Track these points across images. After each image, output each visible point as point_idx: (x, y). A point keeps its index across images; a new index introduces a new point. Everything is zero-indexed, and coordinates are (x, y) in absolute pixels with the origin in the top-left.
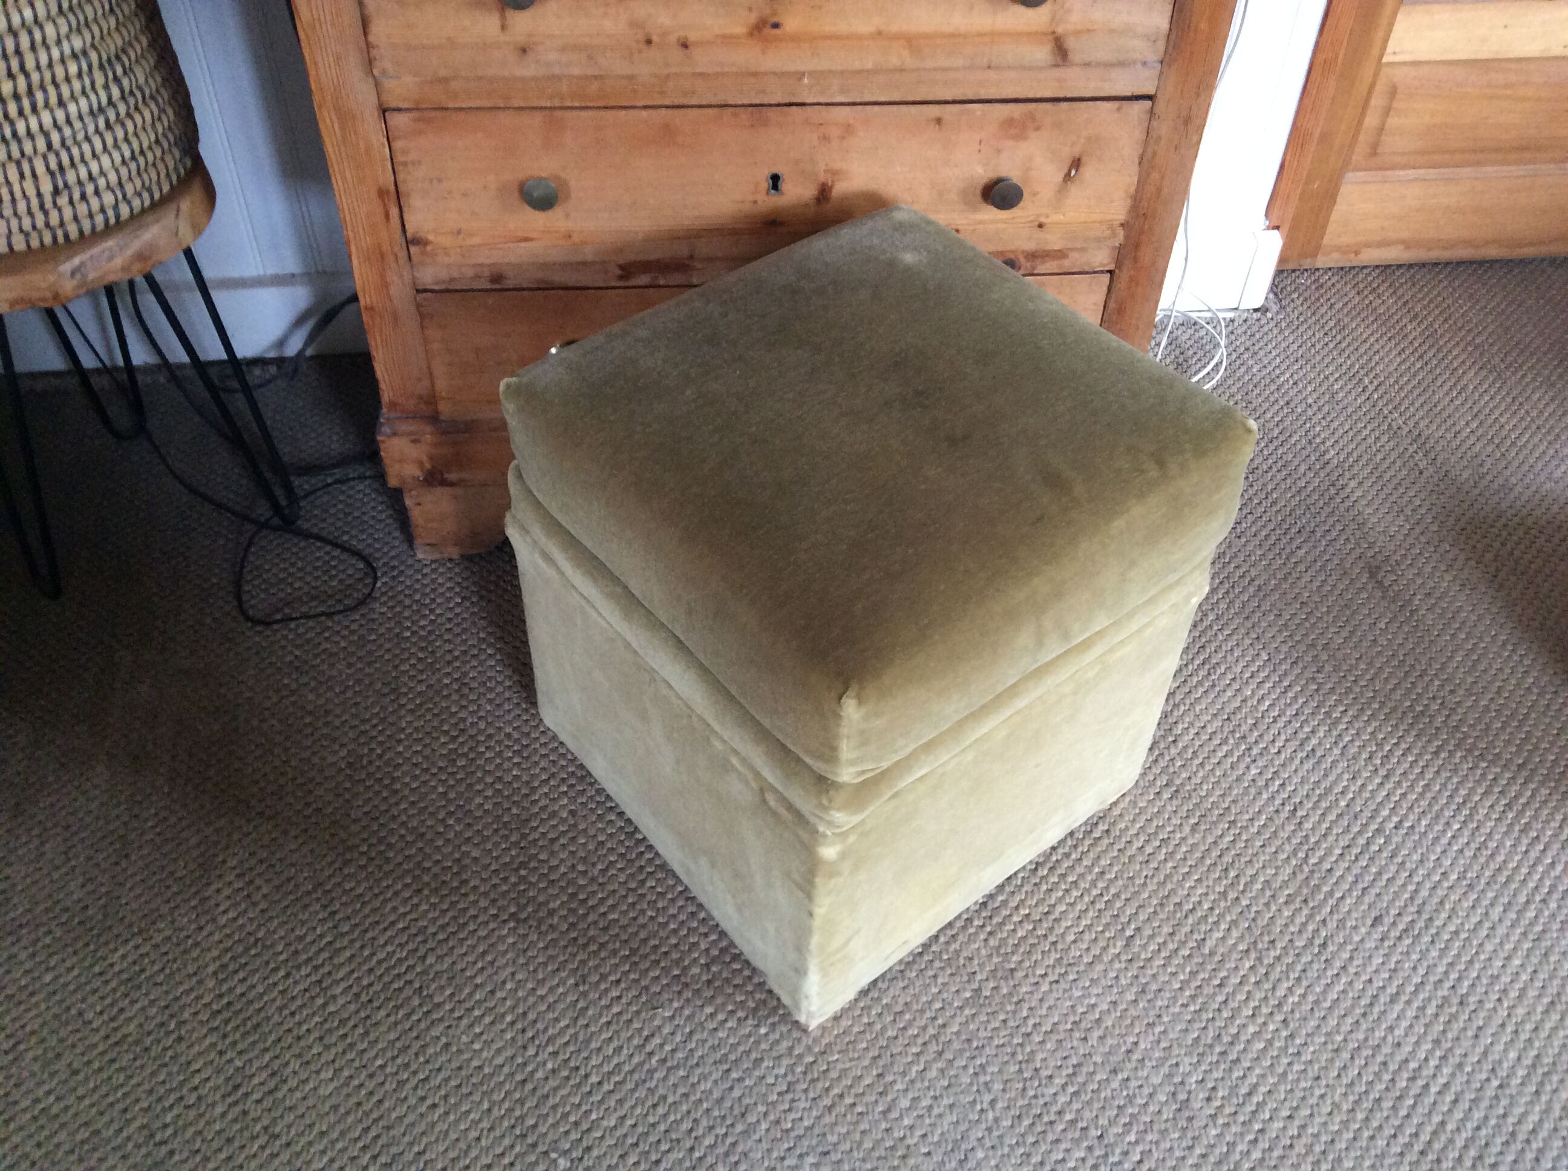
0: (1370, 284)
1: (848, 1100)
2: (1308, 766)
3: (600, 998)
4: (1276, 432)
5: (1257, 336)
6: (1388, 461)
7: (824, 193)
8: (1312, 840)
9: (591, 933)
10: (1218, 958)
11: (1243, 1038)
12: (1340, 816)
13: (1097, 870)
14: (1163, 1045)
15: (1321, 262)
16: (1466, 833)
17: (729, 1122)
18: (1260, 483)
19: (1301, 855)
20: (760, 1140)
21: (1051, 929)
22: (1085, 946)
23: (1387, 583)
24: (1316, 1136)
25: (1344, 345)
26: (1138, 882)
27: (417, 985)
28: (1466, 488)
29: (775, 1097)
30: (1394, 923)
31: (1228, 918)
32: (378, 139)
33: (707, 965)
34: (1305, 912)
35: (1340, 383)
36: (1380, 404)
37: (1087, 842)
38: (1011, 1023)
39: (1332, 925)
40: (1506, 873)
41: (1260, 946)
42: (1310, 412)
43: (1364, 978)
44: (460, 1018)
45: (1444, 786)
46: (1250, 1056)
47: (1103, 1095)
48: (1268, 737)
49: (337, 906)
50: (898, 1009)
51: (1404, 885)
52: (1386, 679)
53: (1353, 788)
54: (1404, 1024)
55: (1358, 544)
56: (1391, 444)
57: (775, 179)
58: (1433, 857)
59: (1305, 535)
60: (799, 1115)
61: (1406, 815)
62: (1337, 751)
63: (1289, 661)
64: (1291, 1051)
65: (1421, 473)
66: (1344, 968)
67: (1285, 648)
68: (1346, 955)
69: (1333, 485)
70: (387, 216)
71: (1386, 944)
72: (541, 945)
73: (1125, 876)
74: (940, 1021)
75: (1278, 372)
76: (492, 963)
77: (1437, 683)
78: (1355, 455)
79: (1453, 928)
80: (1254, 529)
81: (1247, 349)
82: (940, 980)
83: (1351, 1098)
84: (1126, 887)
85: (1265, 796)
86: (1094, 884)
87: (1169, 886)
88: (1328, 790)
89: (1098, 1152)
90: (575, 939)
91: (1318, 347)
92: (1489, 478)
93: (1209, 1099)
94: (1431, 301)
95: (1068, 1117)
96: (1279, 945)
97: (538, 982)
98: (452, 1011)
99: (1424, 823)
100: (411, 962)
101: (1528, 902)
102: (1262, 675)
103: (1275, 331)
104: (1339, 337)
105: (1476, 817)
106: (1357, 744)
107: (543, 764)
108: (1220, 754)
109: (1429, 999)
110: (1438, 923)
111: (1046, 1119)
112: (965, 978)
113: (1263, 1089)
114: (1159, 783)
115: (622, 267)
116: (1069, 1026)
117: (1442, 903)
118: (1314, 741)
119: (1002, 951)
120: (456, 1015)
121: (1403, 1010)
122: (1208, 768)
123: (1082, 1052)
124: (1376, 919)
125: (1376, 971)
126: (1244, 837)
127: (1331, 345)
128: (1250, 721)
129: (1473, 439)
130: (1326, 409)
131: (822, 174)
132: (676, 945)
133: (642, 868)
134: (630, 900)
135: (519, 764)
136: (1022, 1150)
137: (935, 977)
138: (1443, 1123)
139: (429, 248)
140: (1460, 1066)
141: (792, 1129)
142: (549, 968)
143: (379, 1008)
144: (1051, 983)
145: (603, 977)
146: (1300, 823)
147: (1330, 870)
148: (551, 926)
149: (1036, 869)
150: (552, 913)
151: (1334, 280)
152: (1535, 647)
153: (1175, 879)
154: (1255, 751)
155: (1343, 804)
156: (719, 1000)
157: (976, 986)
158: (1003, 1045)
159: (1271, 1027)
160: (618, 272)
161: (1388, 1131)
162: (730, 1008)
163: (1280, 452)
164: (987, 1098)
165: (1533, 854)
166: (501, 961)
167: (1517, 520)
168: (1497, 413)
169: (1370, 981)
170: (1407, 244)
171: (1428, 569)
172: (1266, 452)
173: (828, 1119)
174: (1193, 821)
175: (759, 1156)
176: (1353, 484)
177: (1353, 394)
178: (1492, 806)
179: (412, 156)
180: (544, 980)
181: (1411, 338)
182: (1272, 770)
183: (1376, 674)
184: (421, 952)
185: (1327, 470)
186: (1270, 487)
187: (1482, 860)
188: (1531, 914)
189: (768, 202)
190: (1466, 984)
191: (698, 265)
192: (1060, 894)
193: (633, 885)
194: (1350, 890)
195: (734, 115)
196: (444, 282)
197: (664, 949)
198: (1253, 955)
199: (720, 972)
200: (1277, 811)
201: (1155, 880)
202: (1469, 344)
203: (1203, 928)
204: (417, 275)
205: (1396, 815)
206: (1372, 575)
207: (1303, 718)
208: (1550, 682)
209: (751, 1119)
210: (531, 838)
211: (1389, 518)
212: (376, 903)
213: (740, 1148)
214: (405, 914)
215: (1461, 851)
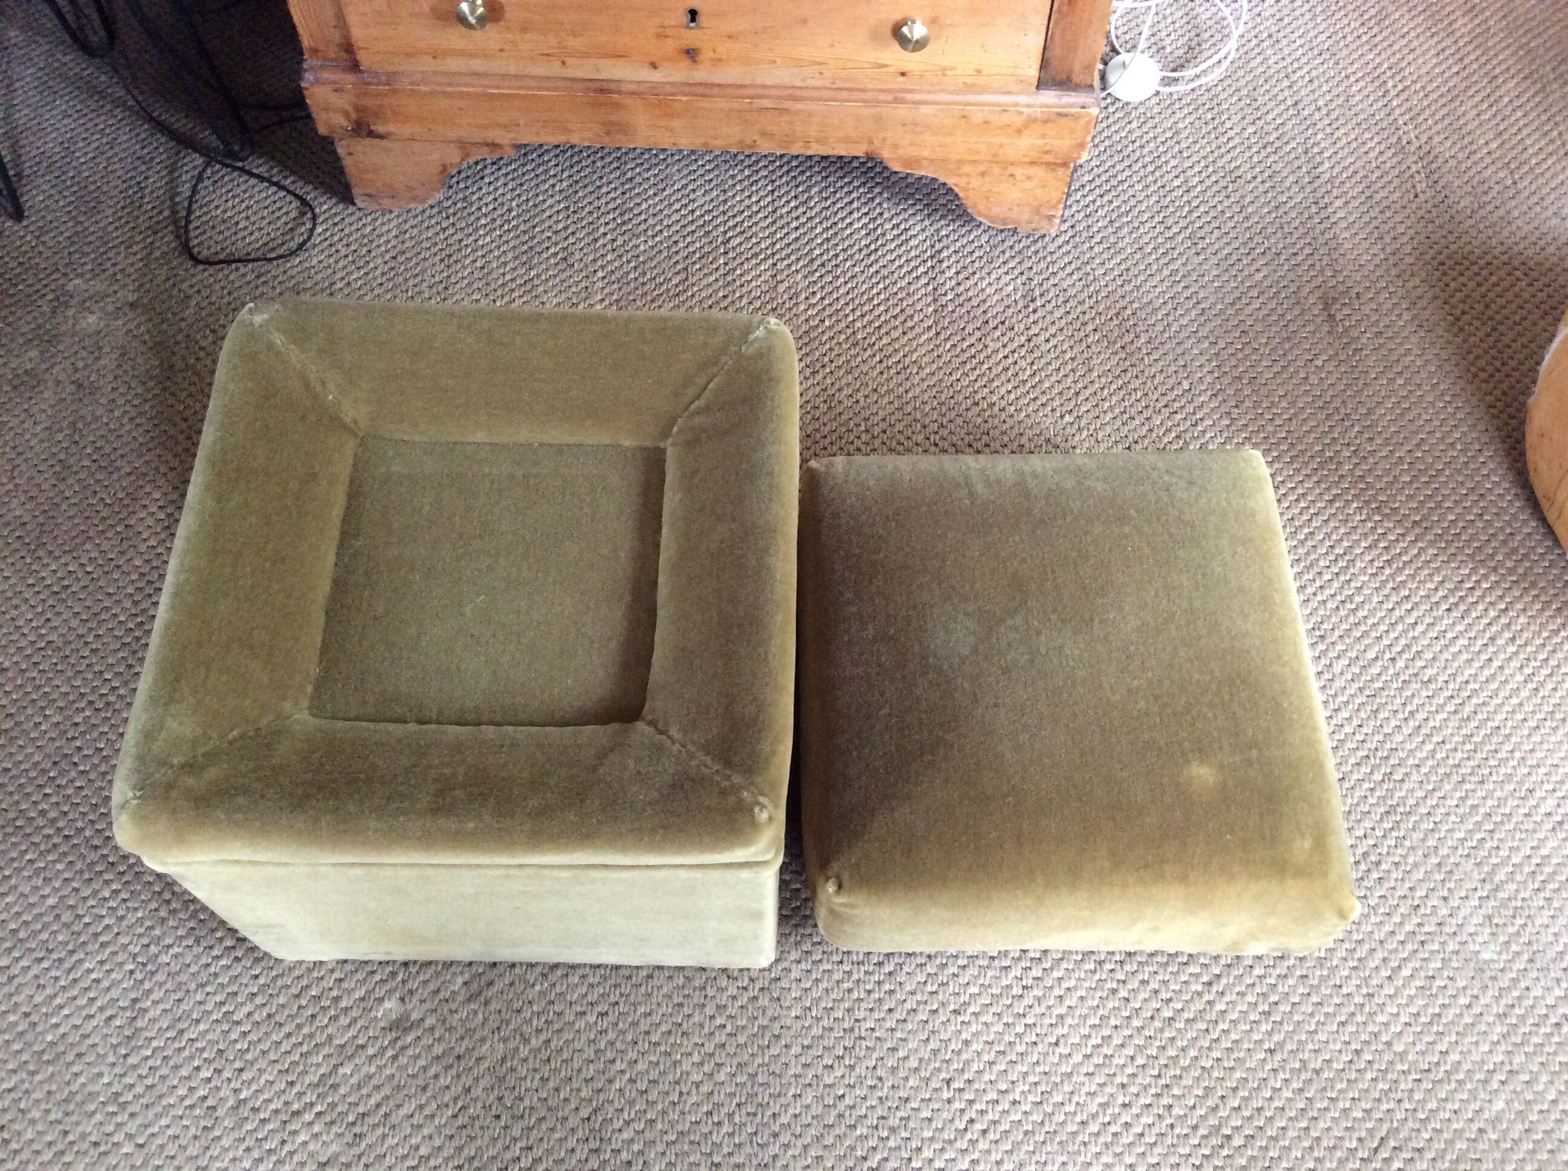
4: (1275, 135)
5: (1286, 21)
6: (1383, 181)
18: (1238, 194)
25: (1379, 38)
35: (1362, 84)
36: (1397, 112)
40: (1363, 628)
42: (1317, 116)
45: (1328, 535)
52: (1304, 420)
55: (1322, 271)
56: (1395, 160)
59: (1268, 257)
63: (1209, 393)
65: (1416, 196)
67: (1209, 379)
69: (1316, 203)
75: (1296, 65)
77: (1356, 429)
78: (1351, 170)
80: (1216, 246)
81: (1270, 36)
91: (1349, 38)
92: (1489, 208)
103: (1308, 17)
104: (1376, 30)
105: (1352, 570)
127: (1364, 38)
129: (1488, 160)
130: (1334, 116)
152: (1474, 400)
163: (1271, 159)
168: (1525, 132)
171: (1388, 305)
172: (1255, 159)
176: (1338, 203)
177: (1372, 98)
181: (1458, 34)
183: (1295, 415)
185: (1316, 185)
186: (1248, 200)
202: (1521, 47)
206: (1326, 307)
208: (1478, 439)
211: (1365, 244)
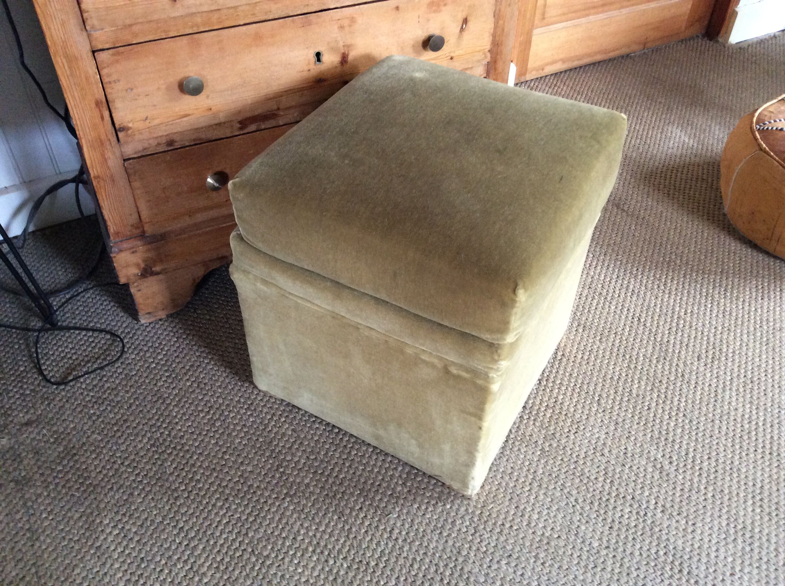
0: (553, 82)
1: (508, 525)
2: (634, 298)
3: (356, 521)
7: (344, 59)
8: (654, 331)
9: (334, 489)
10: (641, 397)
11: (671, 429)
12: (659, 316)
13: (567, 374)
14: (638, 445)
15: (528, 77)
16: (715, 307)
17: (454, 559)
19: (652, 339)
20: (474, 562)
21: (561, 408)
22: (580, 412)
23: (626, 209)
24: (724, 463)
26: (588, 374)
27: (250, 550)
28: (638, 160)
29: (471, 538)
30: (707, 356)
31: (636, 377)
32: (92, 70)
33: (404, 483)
34: (667, 363)
37: (557, 363)
38: (565, 460)
39: (681, 365)
41: (656, 385)
43: (707, 385)
44: (283, 559)
46: (678, 437)
47: (624, 478)
48: (611, 291)
49: (181, 525)
50: (509, 471)
51: (702, 338)
53: (658, 303)
54: (734, 399)
57: (318, 55)
58: (707, 322)
60: (487, 542)
61: (687, 307)
62: (643, 288)
63: (603, 254)
64: (694, 428)
66: (696, 383)
67: (598, 250)
68: (694, 377)
70: (102, 118)
71: (708, 366)
72: (310, 504)
73: (582, 372)
74: (532, 471)
76: (287, 523)
79: (731, 351)
82: (522, 451)
83: (730, 440)
84: (584, 378)
85: (623, 317)
86: (569, 381)
87: (603, 372)
88: (649, 306)
89: (636, 506)
90: (327, 495)
93: (671, 463)
94: (582, 85)
95: (614, 494)
96: (664, 382)
97: (317, 524)
98: (277, 556)
99: (695, 308)
100: (240, 539)
101: (755, 329)
102: (594, 264)
106: (650, 282)
107: (265, 410)
108: (594, 304)
109: (738, 385)
110: (725, 350)
111: (604, 499)
112: (534, 446)
113: (691, 450)
114: (574, 326)
115: (240, 122)
116: (592, 452)
117: (721, 341)
118: (631, 287)
119: (544, 427)
120: (280, 558)
121: (730, 394)
122: (592, 312)
123: (604, 461)
124: (698, 357)
125: (711, 380)
126: (624, 339)
128: (600, 286)
131: (342, 48)
132: (383, 479)
133: (345, 446)
134: (347, 465)
135: (252, 415)
136: (601, 518)
137: (519, 450)
138: (772, 437)
139: (130, 132)
140: (765, 409)
141: (487, 550)
142: (320, 515)
143: (234, 570)
144: (574, 434)
145: (352, 509)
146: (645, 325)
147: (668, 341)
148: (310, 492)
149: (540, 383)
150: (308, 485)
151: (536, 84)
153: (604, 367)
154: (609, 299)
155: (658, 310)
156: (419, 499)
157: (540, 447)
158: (567, 471)
159: (680, 420)
160: (239, 125)
161: (752, 450)
162: (426, 501)
164: (572, 499)
165: (746, 308)
166: (291, 521)
167: (665, 168)
169: (710, 385)
170: (563, 61)
173: (502, 539)
174: (598, 338)
175: (478, 570)
178: (719, 293)
179: (114, 77)
180: (320, 522)
182: (620, 305)
184: (244, 531)
187: (727, 317)
188: (759, 334)
189: (316, 69)
190: (749, 373)
191: (281, 113)
192: (557, 391)
193: (345, 457)
194: (681, 347)
195: (293, 21)
196: (140, 152)
197: (377, 484)
198: (656, 390)
199: (412, 485)
200: (632, 322)
201: (596, 370)
203: (628, 385)
204: (123, 150)
205: (682, 308)
207: (621, 278)
209: (464, 553)
210: (277, 451)
212: (204, 515)
213: (466, 570)
214: (224, 515)
215: (717, 316)
